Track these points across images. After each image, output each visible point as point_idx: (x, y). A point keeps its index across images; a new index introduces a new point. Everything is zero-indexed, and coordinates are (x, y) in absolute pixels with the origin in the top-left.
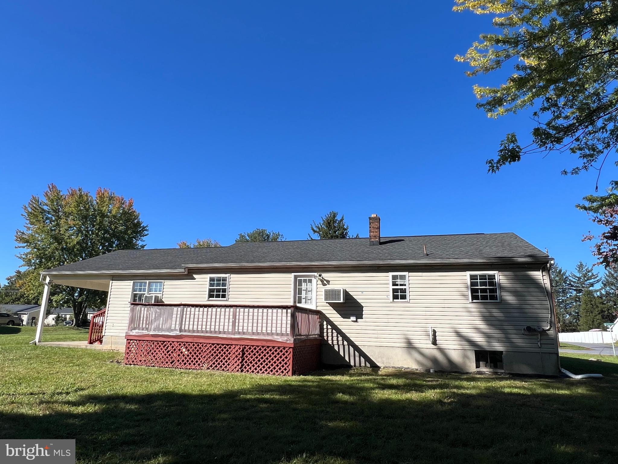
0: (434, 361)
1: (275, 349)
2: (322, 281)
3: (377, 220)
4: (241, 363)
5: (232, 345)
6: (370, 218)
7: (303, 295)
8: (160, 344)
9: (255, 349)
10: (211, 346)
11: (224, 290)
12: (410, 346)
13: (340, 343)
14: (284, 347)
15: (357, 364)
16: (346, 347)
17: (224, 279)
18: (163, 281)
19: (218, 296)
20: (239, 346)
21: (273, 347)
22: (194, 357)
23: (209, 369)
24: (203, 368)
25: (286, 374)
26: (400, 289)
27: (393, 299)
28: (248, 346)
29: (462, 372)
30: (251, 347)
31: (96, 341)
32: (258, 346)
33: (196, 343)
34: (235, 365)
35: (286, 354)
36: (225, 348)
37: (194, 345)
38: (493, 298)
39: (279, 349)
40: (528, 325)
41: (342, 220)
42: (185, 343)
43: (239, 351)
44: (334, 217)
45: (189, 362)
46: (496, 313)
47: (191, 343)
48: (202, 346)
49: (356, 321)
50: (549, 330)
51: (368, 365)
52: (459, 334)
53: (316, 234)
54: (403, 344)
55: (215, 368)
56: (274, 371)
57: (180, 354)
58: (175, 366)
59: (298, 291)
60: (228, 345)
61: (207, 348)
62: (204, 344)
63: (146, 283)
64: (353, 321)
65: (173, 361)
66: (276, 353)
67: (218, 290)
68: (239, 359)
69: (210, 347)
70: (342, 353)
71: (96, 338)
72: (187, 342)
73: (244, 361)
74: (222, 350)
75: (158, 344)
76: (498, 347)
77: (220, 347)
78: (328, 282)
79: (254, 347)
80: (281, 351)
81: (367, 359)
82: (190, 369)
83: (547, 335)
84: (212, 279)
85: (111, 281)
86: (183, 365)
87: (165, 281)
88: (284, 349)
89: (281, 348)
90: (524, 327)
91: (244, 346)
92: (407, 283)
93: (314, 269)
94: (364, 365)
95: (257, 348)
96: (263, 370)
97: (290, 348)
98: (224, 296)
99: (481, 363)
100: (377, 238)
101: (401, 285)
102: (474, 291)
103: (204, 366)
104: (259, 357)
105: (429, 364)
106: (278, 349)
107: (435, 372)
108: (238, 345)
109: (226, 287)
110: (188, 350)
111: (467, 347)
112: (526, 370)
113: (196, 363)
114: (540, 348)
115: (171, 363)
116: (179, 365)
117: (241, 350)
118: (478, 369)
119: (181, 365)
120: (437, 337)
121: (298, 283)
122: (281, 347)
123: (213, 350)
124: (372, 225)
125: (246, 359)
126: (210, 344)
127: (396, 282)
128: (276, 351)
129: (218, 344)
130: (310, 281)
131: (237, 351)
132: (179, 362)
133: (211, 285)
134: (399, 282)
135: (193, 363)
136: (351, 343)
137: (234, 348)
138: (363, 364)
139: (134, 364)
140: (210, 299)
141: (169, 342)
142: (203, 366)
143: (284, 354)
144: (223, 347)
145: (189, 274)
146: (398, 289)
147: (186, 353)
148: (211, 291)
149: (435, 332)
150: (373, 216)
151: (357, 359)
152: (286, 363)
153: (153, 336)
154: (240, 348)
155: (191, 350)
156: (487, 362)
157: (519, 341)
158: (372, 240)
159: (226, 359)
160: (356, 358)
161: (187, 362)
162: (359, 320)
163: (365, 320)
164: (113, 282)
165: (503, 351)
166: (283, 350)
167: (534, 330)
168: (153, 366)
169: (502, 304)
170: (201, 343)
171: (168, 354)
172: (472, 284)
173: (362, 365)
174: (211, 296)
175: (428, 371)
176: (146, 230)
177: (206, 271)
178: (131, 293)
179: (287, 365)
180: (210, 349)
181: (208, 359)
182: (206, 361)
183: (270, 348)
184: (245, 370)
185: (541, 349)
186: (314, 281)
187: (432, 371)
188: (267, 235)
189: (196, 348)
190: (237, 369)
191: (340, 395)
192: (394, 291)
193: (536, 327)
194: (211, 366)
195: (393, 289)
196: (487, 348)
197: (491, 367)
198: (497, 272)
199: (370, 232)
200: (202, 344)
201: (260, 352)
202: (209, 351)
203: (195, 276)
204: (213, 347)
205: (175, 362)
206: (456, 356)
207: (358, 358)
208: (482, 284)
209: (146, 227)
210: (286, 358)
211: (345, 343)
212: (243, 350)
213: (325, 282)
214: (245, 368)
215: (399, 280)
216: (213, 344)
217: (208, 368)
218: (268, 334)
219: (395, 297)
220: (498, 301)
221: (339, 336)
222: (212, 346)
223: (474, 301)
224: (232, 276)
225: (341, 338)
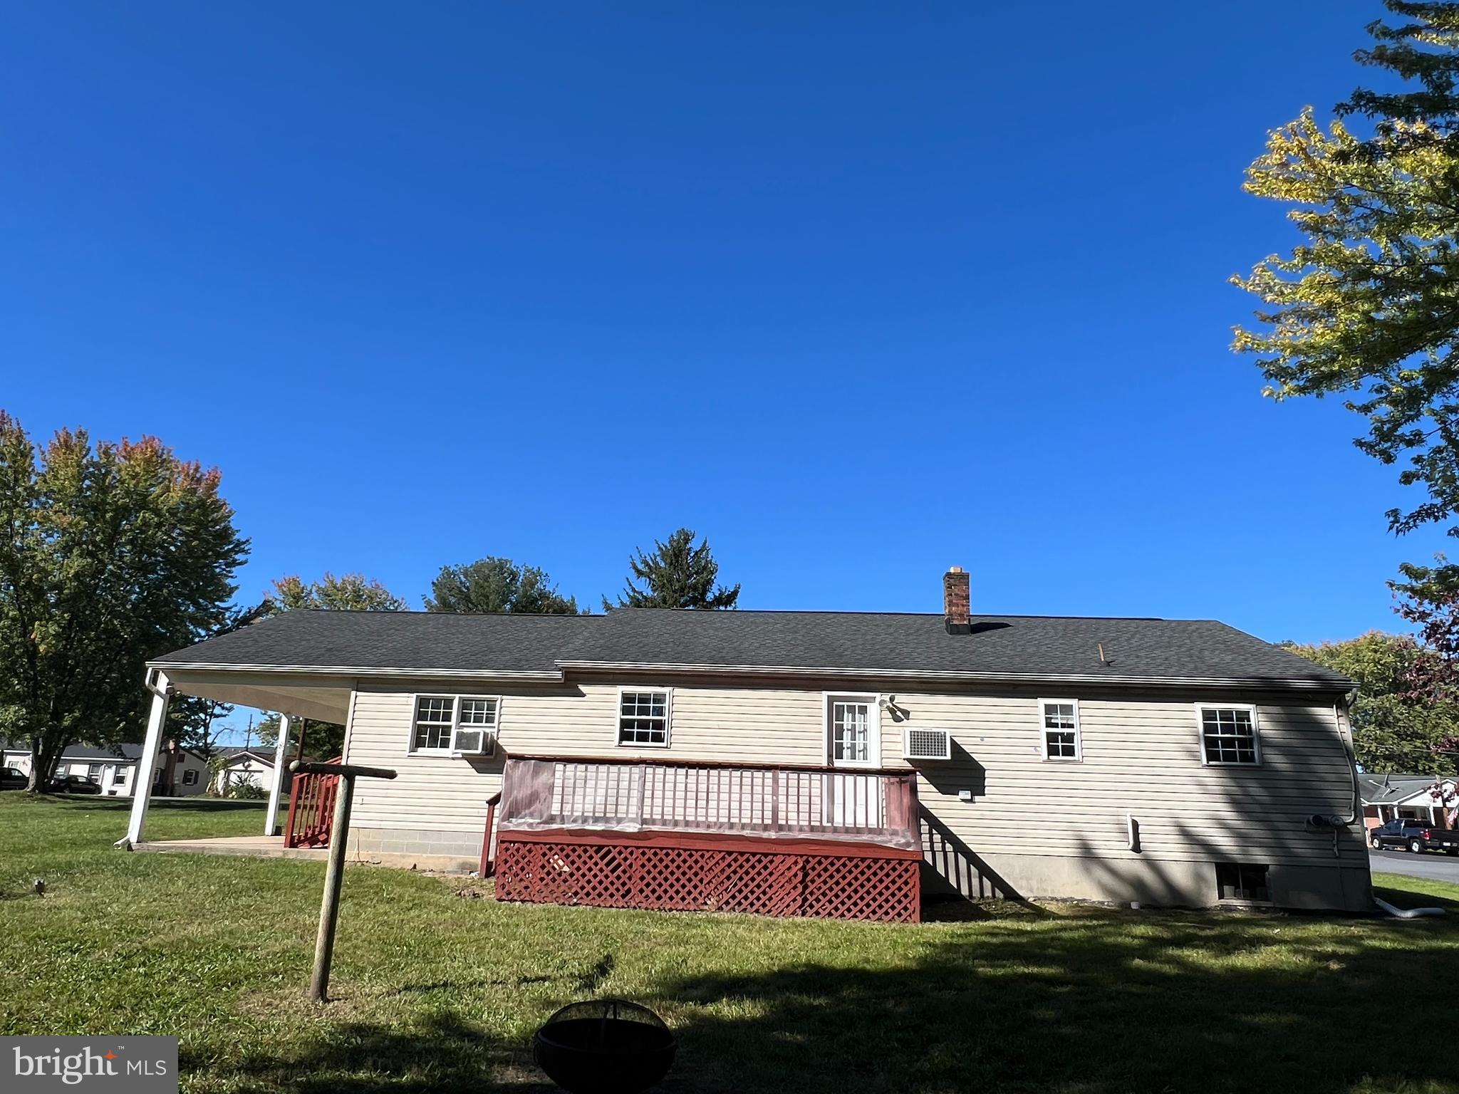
0: (1138, 885)
1: (891, 866)
2: (892, 712)
3: (963, 578)
4: (801, 895)
5: (775, 855)
6: (949, 575)
7: (846, 741)
8: (591, 851)
9: (832, 864)
10: (723, 858)
11: (659, 725)
12: (1087, 855)
13: (938, 846)
14: (901, 860)
15: (976, 893)
16: (951, 856)
17: (659, 699)
18: (499, 696)
19: (642, 738)
20: (794, 859)
21: (876, 861)
22: (681, 882)
23: (722, 909)
24: (706, 907)
25: (908, 918)
26: (1062, 734)
27: (1049, 755)
28: (814, 857)
29: (1193, 907)
30: (823, 860)
32: (839, 858)
33: (685, 850)
34: (788, 900)
35: (906, 876)
36: (760, 861)
38: (1248, 757)
39: (888, 864)
40: (1317, 813)
41: (703, 548)
42: (658, 851)
43: (795, 869)
44: (687, 541)
45: (668, 895)
46: (1255, 789)
47: (673, 849)
48: (702, 856)
49: (971, 801)
50: (1352, 823)
51: (999, 894)
52: (1187, 835)
53: (643, 579)
54: (1074, 850)
55: (736, 907)
56: (880, 912)
57: (646, 875)
58: (633, 904)
59: (835, 732)
60: (766, 855)
61: (714, 862)
62: (705, 852)
63: (451, 701)
64: (963, 800)
65: (629, 891)
66: (881, 874)
67: (644, 724)
68: (795, 888)
69: (721, 859)
70: (941, 869)
72: (662, 849)
73: (807, 892)
74: (753, 867)
76: (1261, 857)
77: (748, 860)
78: (906, 713)
80: (894, 869)
81: (997, 882)
82: (671, 910)
83: (1350, 832)
84: (627, 698)
85: (353, 693)
86: (655, 901)
87: (504, 697)
88: (900, 864)
89: (893, 863)
90: (1307, 816)
91: (805, 858)
92: (1074, 720)
93: (872, 685)
94: (990, 895)
95: (835, 861)
96: (854, 910)
97: (914, 861)
98: (657, 738)
99: (1226, 888)
100: (965, 620)
101: (1063, 726)
102: (1210, 743)
103: (709, 902)
104: (843, 883)
105: (1125, 891)
106: (885, 865)
107: (1141, 908)
108: (789, 855)
109: (665, 718)
111: (1202, 857)
112: (1313, 903)
113: (687, 897)
114: (1337, 858)
115: (623, 896)
116: (644, 900)
117: (800, 865)
118: (1223, 902)
119: (650, 901)
120: (1140, 836)
121: (835, 713)
122: (893, 860)
123: (729, 866)
124: (955, 590)
125: (811, 887)
126: (720, 852)
127: (1052, 718)
128: (882, 868)
129: (742, 854)
130: (863, 710)
131: (789, 868)
132: (644, 894)
133: (626, 711)
134: (1059, 718)
135: (680, 895)
136: (960, 848)
137: (782, 862)
138: (988, 893)
140: (625, 743)
141: (615, 847)
142: (706, 904)
143: (900, 876)
144: (753, 860)
145: (570, 685)
146: (1058, 734)
148: (625, 724)
149: (1135, 825)
150: (952, 570)
151: (975, 882)
152: (906, 896)
153: (572, 833)
154: (796, 863)
156: (1237, 887)
157: (1300, 847)
158: (955, 622)
159: (764, 886)
160: (973, 879)
161: (663, 895)
162: (977, 798)
163: (991, 799)
164: (359, 693)
165: (1268, 865)
166: (897, 866)
167: (1327, 823)
168: (575, 904)
169: (1264, 772)
170: (697, 851)
171: (615, 874)
172: (1208, 729)
173: (986, 895)
174: (625, 736)
175: (1125, 906)
176: (243, 551)
177: (611, 677)
178: (411, 723)
179: (908, 899)
180: (723, 865)
181: (719, 887)
182: (712, 893)
183: (866, 864)
184: (810, 911)
185: (1341, 861)
186: (873, 709)
187: (1134, 906)
188: (512, 573)
189: (685, 861)
190: (791, 909)
192: (1051, 738)
193: (1330, 818)
194: (727, 903)
195: (1048, 734)
196: (1240, 859)
197: (1245, 898)
198: (1255, 706)
199: (951, 604)
200: (700, 853)
201: (844, 871)
202: (720, 868)
203: (583, 688)
204: (729, 859)
205: (631, 895)
206: (1180, 874)
207: (977, 880)
208: (1226, 729)
209: (244, 543)
210: (906, 883)
211: (949, 847)
212: (803, 868)
213: (899, 713)
214: (811, 906)
215: (1059, 716)
216: (730, 853)
217: (720, 909)
219: (1052, 751)
220: (1257, 763)
221: (934, 832)
222: (739, 857)
223: (1211, 763)
224: (678, 691)
225: (939, 836)
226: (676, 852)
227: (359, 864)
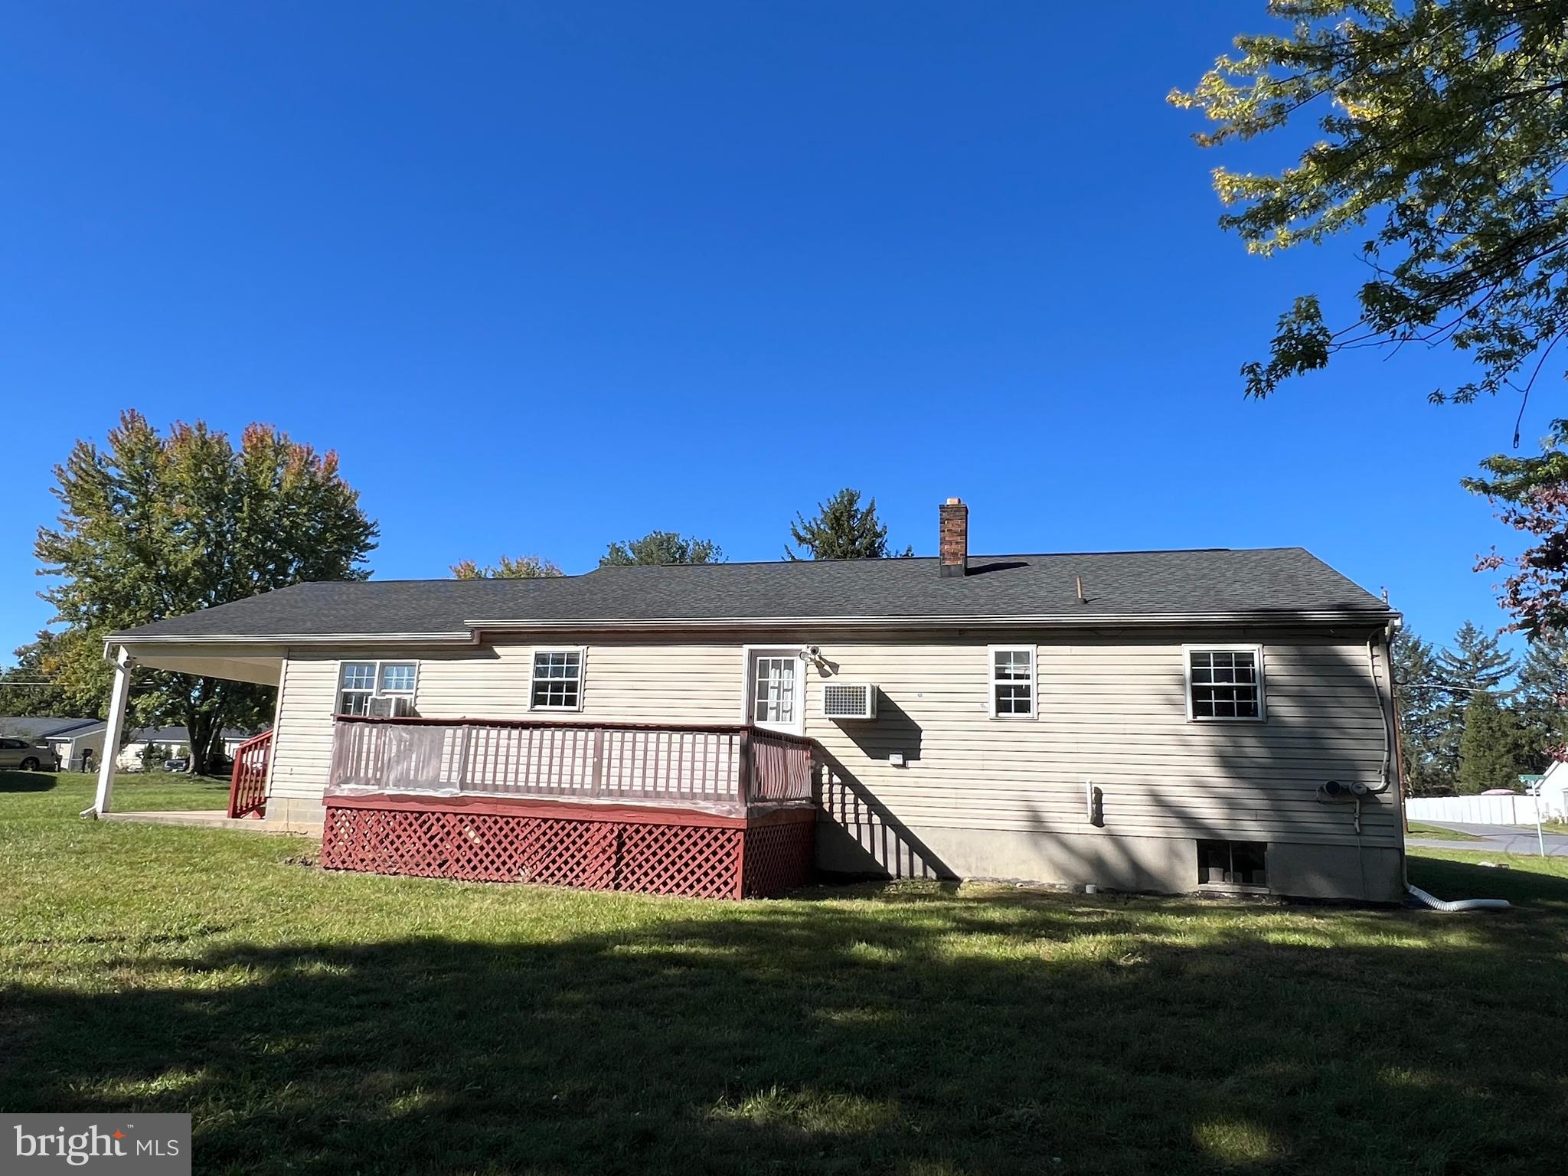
0: (1098, 863)
1: (700, 834)
2: (819, 666)
3: (961, 511)
4: (615, 866)
5: (593, 822)
6: (942, 507)
7: (772, 700)
8: (411, 818)
9: (650, 833)
10: (539, 826)
11: (572, 687)
12: (1038, 827)
13: (864, 818)
14: (724, 829)
15: (905, 872)
16: (878, 830)
17: (573, 659)
18: (417, 661)
19: (556, 701)
20: (609, 826)
21: (696, 829)
22: (497, 852)
23: (535, 881)
24: (520, 879)
25: (728, 894)
26: (1016, 687)
27: (998, 711)
28: (632, 825)
29: (1165, 892)
30: (641, 828)
31: (249, 810)
32: (657, 826)
33: (502, 817)
34: (601, 872)
35: (728, 847)
36: (575, 829)
37: (496, 822)
38: (1247, 710)
39: (710, 833)
40: (1332, 779)
41: (870, 511)
42: (475, 817)
43: (610, 837)
44: (851, 502)
45: (484, 865)
46: (1253, 748)
47: (490, 816)
48: (518, 824)
49: (904, 766)
50: (1382, 791)
51: (931, 873)
52: (1158, 801)
53: (805, 546)
54: (1022, 823)
55: (550, 879)
56: (697, 887)
57: (462, 844)
58: (450, 874)
59: (758, 690)
60: (582, 823)
61: (529, 829)
62: (521, 819)
63: (374, 666)
64: (894, 766)
65: (445, 862)
66: (701, 844)
67: (557, 687)
68: (609, 858)
69: (537, 826)
70: (866, 845)
71: (247, 804)
72: (479, 815)
73: (622, 863)
74: (568, 835)
75: (406, 818)
76: (1254, 830)
77: (563, 828)
78: (835, 667)
79: (648, 828)
80: (716, 839)
81: (930, 859)
82: (486, 881)
83: (1378, 803)
84: (540, 659)
85: (285, 662)
86: (470, 871)
87: (422, 661)
88: (723, 833)
89: (715, 832)
90: (1321, 783)
91: (622, 826)
92: (1032, 671)
93: (798, 635)
94: (921, 874)
95: (654, 829)
96: (671, 884)
97: (738, 830)
98: (571, 701)
99: (1212, 870)
100: (959, 559)
101: (1018, 677)
102: (1197, 693)
103: (522, 873)
104: (661, 854)
105: (1082, 870)
106: (706, 834)
107: (1098, 891)
108: (606, 823)
109: (578, 679)
110: (483, 835)
111: (1179, 832)
112: (1323, 888)
113: (501, 867)
114: (1358, 834)
115: (440, 866)
116: (460, 870)
117: (616, 834)
118: (1204, 887)
119: (465, 871)
120: (1104, 807)
121: (758, 669)
122: (716, 828)
123: (544, 834)
124: (948, 525)
125: (627, 858)
126: (536, 819)
127: (1005, 668)
128: (703, 837)
129: (558, 821)
130: (790, 665)
131: (605, 837)
132: (460, 864)
133: (539, 672)
134: (1012, 668)
135: (495, 866)
136: (889, 820)
137: (598, 830)
138: (918, 872)
139: (346, 869)
140: (538, 707)
141: (433, 814)
142: (519, 874)
143: (722, 847)
144: (569, 827)
145: (484, 646)
146: (1010, 687)
147: (477, 841)
148: (538, 687)
149: (1098, 794)
150: (949, 502)
151: (905, 859)
152: (727, 869)
153: (393, 798)
154: (612, 831)
155: (488, 836)
156: (1226, 870)
157: (1312, 818)
158: (947, 563)
159: (579, 856)
160: (902, 856)
161: (478, 865)
162: (910, 763)
163: (927, 764)
164: (290, 662)
165: (1266, 843)
166: (720, 836)
167: (1346, 791)
168: (395, 874)
169: (1269, 728)
170: (513, 818)
171: (433, 843)
172: (1196, 676)
173: (915, 875)
174: (538, 700)
175: (1080, 890)
176: (373, 533)
177: (525, 637)
178: (335, 690)
179: (730, 873)
180: (538, 832)
181: (533, 856)
182: (526, 863)
183: (687, 832)
184: (625, 885)
185: (1362, 838)
186: (799, 664)
187: (1089, 889)
188: (681, 547)
189: (501, 829)
190: (604, 882)
191: (860, 948)
192: (1001, 691)
193: (1350, 784)
194: (540, 874)
195: (997, 687)
196: (1230, 836)
197: (1236, 882)
198: (1259, 646)
199: (943, 542)
200: (516, 820)
201: (662, 840)
202: (535, 836)
203: (498, 650)
204: (544, 827)
205: (448, 864)
206: (1150, 854)
207: (908, 857)
208: (1225, 676)
209: (372, 525)
210: (728, 855)
211: (876, 819)
212: (620, 836)
213: (827, 667)
214: (626, 879)
215: (1012, 665)
216: (545, 820)
217: (533, 880)
218: (683, 796)
219: (1002, 707)
220: (1260, 718)
221: (860, 801)
222: (542, 824)
223: (1199, 718)
224: (593, 650)
225: (866, 806)
226: (493, 819)
227: (288, 834)
